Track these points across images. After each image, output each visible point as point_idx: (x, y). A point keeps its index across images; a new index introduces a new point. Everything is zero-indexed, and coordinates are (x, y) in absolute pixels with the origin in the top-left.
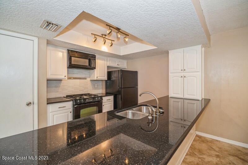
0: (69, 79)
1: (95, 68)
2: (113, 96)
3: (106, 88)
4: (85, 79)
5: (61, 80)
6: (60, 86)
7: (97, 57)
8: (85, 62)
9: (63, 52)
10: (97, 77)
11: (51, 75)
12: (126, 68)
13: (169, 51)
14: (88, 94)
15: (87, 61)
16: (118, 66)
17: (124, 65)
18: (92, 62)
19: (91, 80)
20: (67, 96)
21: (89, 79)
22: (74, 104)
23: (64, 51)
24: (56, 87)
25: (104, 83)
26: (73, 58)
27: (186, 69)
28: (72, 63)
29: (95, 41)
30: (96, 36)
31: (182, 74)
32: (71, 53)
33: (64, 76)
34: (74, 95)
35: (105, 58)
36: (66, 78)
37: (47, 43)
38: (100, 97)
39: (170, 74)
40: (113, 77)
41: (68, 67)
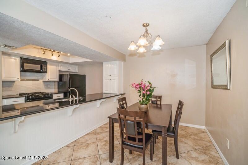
0: (21, 80)
1: (47, 72)
2: (63, 94)
3: (58, 88)
4: (38, 80)
5: (14, 81)
6: (13, 86)
7: (48, 63)
8: (38, 67)
9: (16, 60)
10: (49, 79)
11: (5, 77)
12: (77, 72)
13: (103, 63)
14: (41, 92)
15: (39, 66)
16: (69, 71)
17: (75, 70)
18: (44, 67)
19: (43, 82)
20: (20, 94)
21: (41, 81)
22: (27, 99)
23: (17, 58)
24: (9, 87)
25: (57, 84)
26: (25, 64)
27: (111, 75)
28: (25, 68)
29: (44, 54)
30: (45, 50)
31: (110, 78)
32: (24, 60)
33: (17, 78)
34: (27, 93)
35: (57, 64)
36: (19, 79)
37: (2, 53)
38: (50, 94)
39: (103, 78)
40: (64, 79)
41: (20, 71)
